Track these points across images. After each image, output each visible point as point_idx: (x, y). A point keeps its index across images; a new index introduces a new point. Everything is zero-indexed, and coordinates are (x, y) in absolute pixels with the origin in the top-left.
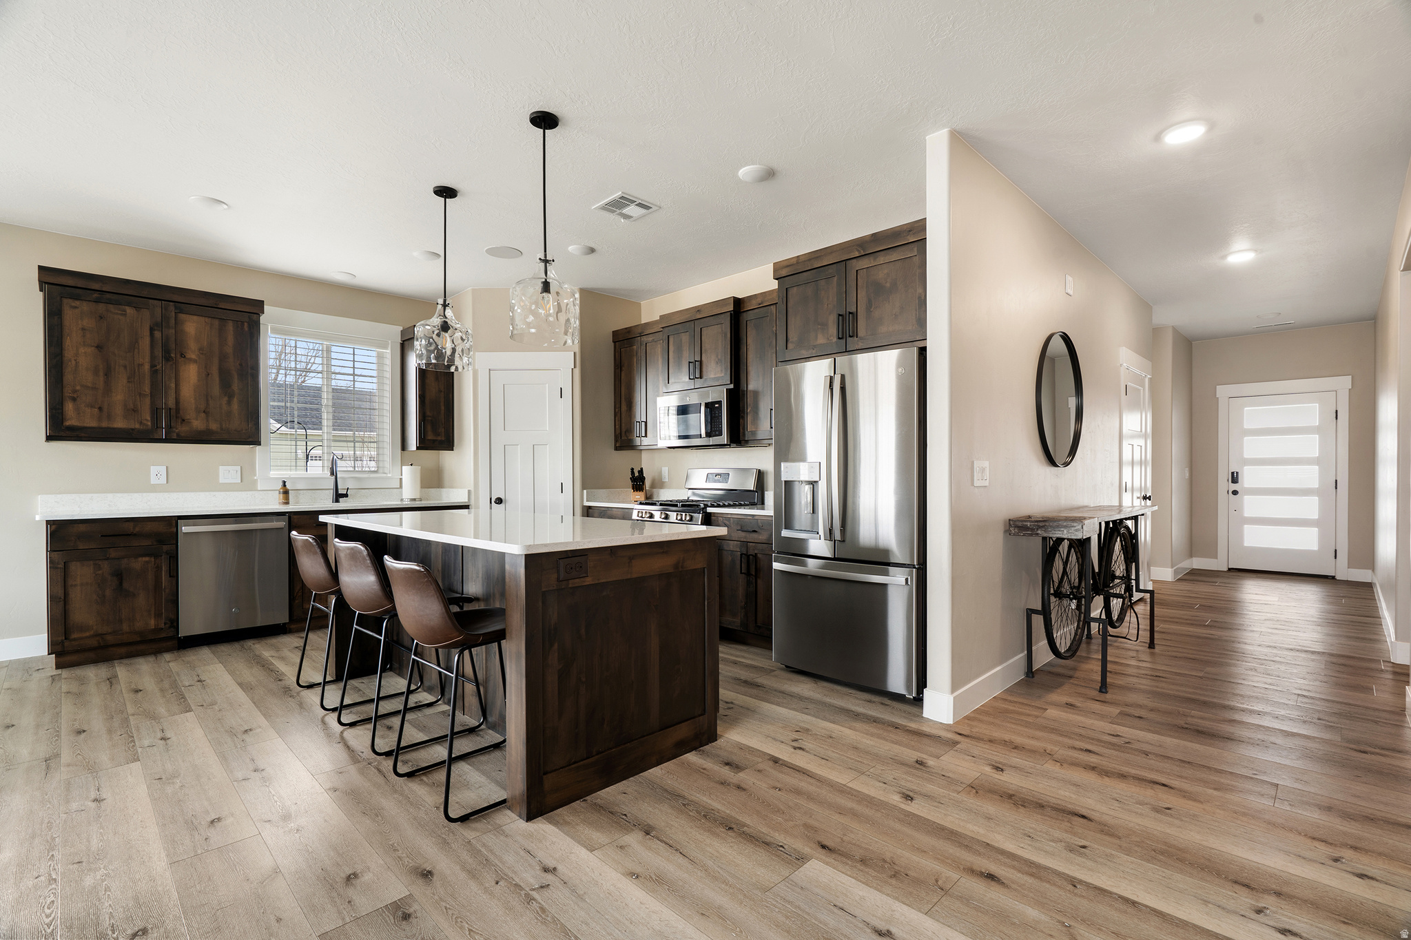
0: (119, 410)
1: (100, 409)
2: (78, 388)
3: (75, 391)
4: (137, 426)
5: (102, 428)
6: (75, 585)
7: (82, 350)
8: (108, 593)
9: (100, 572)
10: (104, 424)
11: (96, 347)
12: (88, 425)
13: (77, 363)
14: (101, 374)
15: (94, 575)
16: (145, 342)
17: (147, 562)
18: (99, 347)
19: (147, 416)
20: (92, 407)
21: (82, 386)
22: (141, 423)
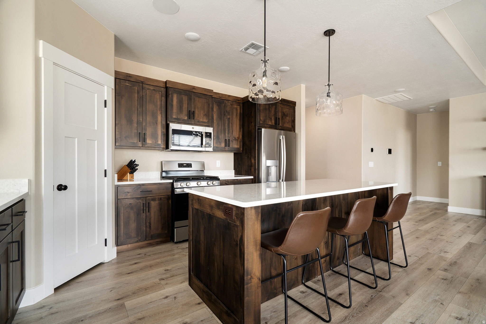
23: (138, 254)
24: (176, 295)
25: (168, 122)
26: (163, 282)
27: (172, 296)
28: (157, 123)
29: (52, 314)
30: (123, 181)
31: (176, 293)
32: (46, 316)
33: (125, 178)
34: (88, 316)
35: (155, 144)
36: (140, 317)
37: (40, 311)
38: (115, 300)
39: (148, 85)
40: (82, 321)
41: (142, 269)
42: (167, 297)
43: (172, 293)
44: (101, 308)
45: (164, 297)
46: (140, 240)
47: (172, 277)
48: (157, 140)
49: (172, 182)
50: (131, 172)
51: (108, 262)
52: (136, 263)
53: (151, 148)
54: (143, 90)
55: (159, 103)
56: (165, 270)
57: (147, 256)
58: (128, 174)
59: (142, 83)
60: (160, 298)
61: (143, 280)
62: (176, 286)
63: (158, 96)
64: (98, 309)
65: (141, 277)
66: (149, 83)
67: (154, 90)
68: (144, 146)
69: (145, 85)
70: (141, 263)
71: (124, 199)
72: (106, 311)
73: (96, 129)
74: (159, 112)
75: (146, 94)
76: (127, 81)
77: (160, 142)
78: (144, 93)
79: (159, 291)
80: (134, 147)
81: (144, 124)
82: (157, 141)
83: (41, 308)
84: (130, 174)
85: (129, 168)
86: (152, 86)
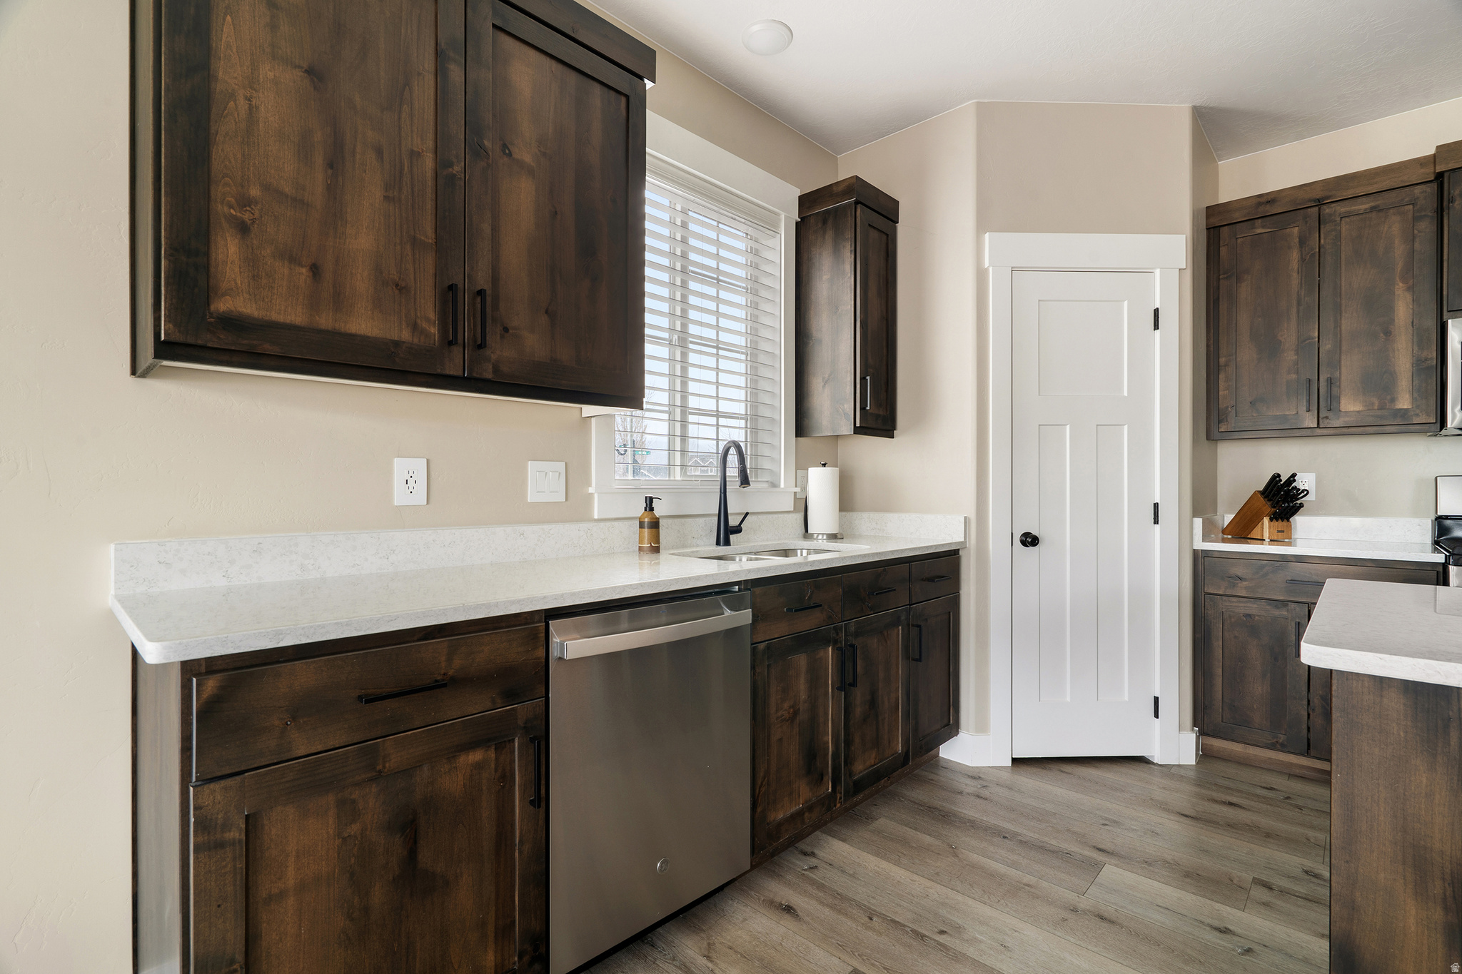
0: (361, 281)
1: (315, 270)
2: (255, 192)
3: (245, 202)
4: (406, 335)
5: (320, 331)
6: (282, 895)
7: (267, 71)
8: (378, 895)
9: (355, 829)
10: (325, 321)
11: (307, 71)
12: (281, 318)
13: (252, 110)
14: (319, 160)
15: (338, 842)
16: (423, 93)
17: (479, 766)
18: (315, 74)
19: (428, 311)
20: (293, 260)
21: (266, 188)
22: (415, 327)
23: (1264, 785)
24: (1262, 948)
25: (1445, 319)
26: (1259, 893)
27: (1242, 940)
28: (1388, 333)
29: (978, 796)
30: (1249, 541)
31: (1267, 945)
32: (968, 794)
33: (1255, 534)
34: (1020, 838)
35: (1379, 413)
36: (1106, 915)
37: (969, 781)
38: (1094, 847)
39: (1346, 202)
40: (1005, 837)
41: (1231, 826)
42: (1225, 931)
43: (1255, 935)
44: (1053, 842)
45: (1216, 923)
46: (1282, 745)
47: (1310, 900)
48: (1389, 397)
49: (1443, 563)
50: (1275, 513)
51: (1161, 765)
52: (1231, 804)
53: (1362, 428)
54: (1322, 226)
55: (1399, 250)
56: (1306, 872)
57: (1291, 805)
58: (1266, 520)
59: (1319, 203)
60: (1200, 919)
61: (1207, 851)
62: (1292, 931)
63: (1394, 227)
64: (1046, 839)
65: (1209, 842)
66: (1350, 193)
67: (1373, 209)
68: (1328, 423)
69: (1333, 205)
70: (1249, 810)
71: (1224, 598)
72: (1057, 852)
73: (1126, 394)
74: (1400, 288)
75: (1338, 237)
76: (1260, 221)
77: (1404, 403)
78: (1325, 239)
79: (1221, 903)
80: (1289, 431)
81: (1327, 346)
82: (1393, 400)
83: (974, 778)
84: (1271, 520)
85: (1269, 500)
86: (1364, 199)
